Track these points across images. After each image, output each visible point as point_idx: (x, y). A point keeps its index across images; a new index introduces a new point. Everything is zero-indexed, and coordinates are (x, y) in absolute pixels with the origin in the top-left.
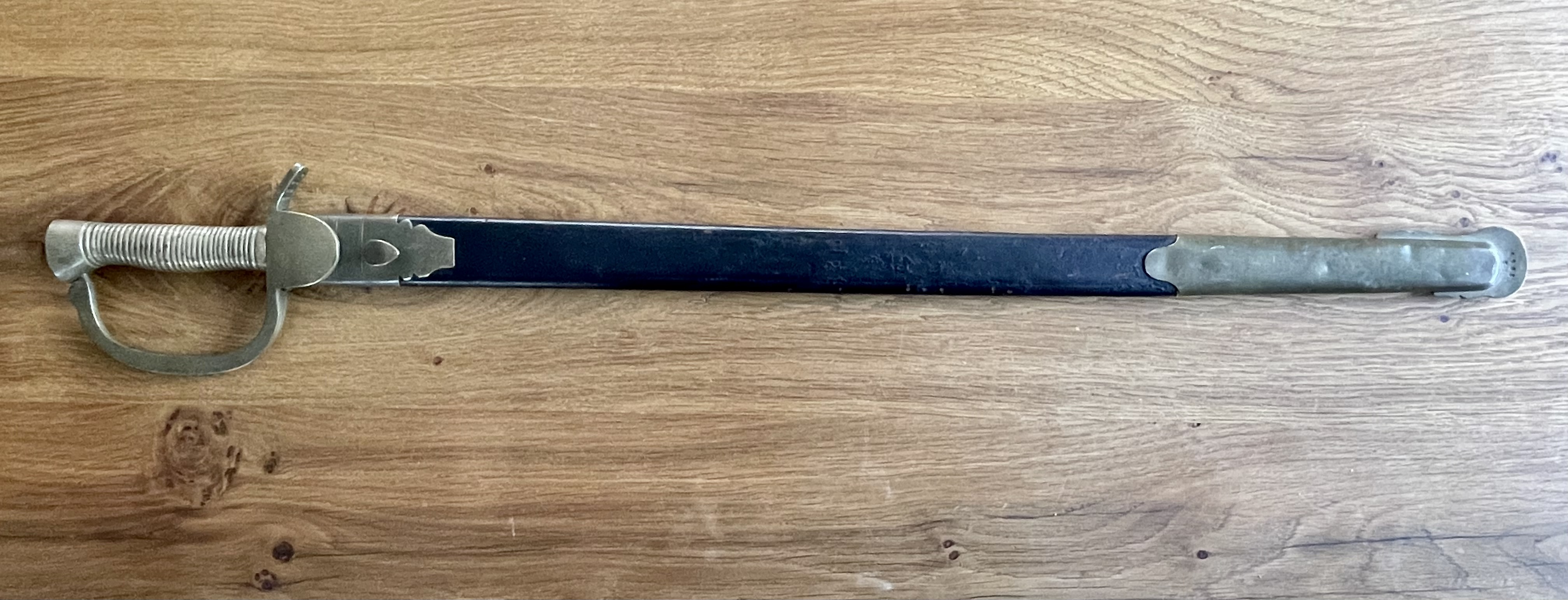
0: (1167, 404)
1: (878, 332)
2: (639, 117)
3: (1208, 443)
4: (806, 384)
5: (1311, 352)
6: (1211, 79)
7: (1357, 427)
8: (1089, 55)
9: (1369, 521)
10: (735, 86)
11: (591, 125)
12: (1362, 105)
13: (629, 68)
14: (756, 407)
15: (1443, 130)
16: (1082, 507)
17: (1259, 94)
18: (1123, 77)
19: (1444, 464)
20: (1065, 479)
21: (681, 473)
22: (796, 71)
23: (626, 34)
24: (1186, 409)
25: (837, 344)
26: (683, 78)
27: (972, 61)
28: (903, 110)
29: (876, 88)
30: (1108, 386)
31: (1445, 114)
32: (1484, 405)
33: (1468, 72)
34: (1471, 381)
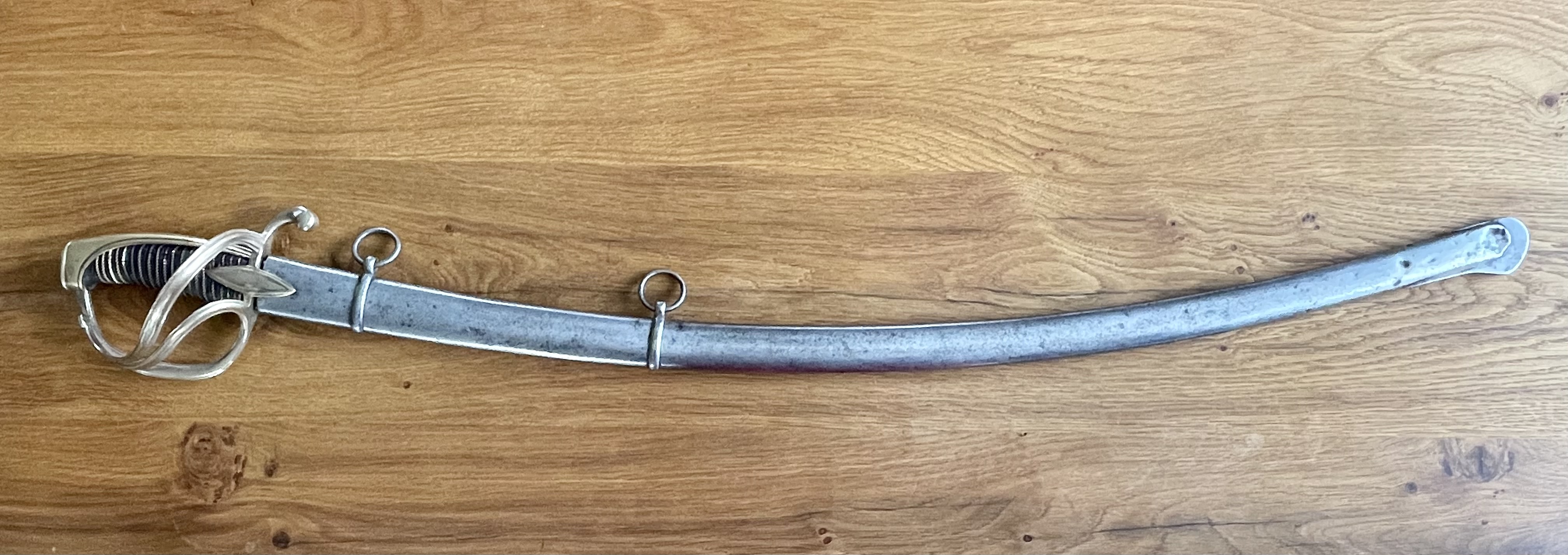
0: (1000, 418)
2: (571, 185)
3: (1034, 449)
4: (707, 403)
6: (1037, 154)
7: (1152, 435)
8: (937, 136)
9: (1162, 511)
10: (649, 161)
11: (532, 193)
12: (1158, 176)
13: (563, 146)
14: (667, 421)
15: (1224, 196)
16: (931, 502)
17: (1075, 167)
18: (967, 153)
19: (1222, 465)
20: (918, 479)
21: (605, 475)
22: (700, 149)
23: (561, 119)
24: (1015, 422)
26: (606, 154)
27: (844, 140)
28: (788, 180)
29: (765, 162)
30: (952, 404)
31: (1226, 183)
32: (1255, 418)
33: (1244, 149)
34: (1245, 398)
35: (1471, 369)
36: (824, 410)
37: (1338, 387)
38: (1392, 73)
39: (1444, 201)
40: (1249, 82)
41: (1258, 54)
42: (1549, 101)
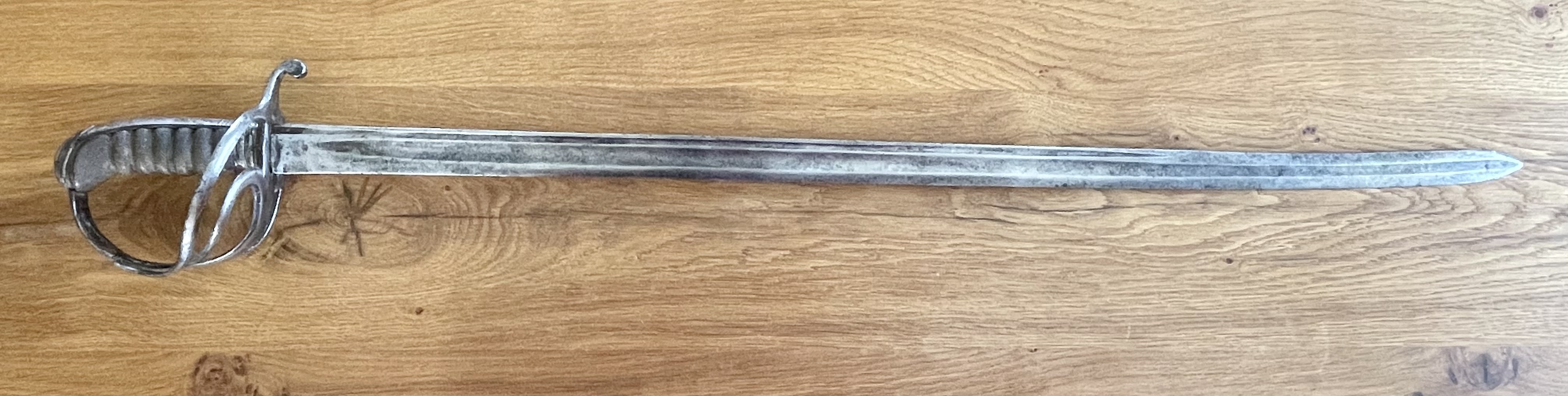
0: (1010, 334)
1: (777, 281)
3: (1045, 364)
5: (1124, 290)
6: (1041, 72)
7: (1161, 349)
8: (943, 54)
10: (660, 83)
12: (1160, 91)
13: (572, 70)
14: (681, 343)
15: (1226, 110)
17: (1079, 83)
18: (971, 71)
19: (1231, 378)
22: (708, 71)
23: (571, 43)
24: (1025, 337)
25: (744, 291)
26: (616, 77)
27: (851, 60)
28: (795, 101)
29: (773, 83)
30: (963, 320)
31: (1228, 98)
32: (1262, 330)
33: (1245, 63)
34: (1251, 310)
35: (1472, 277)
36: (837, 329)
37: (1343, 298)
39: (1440, 112)
42: (1539, 13)
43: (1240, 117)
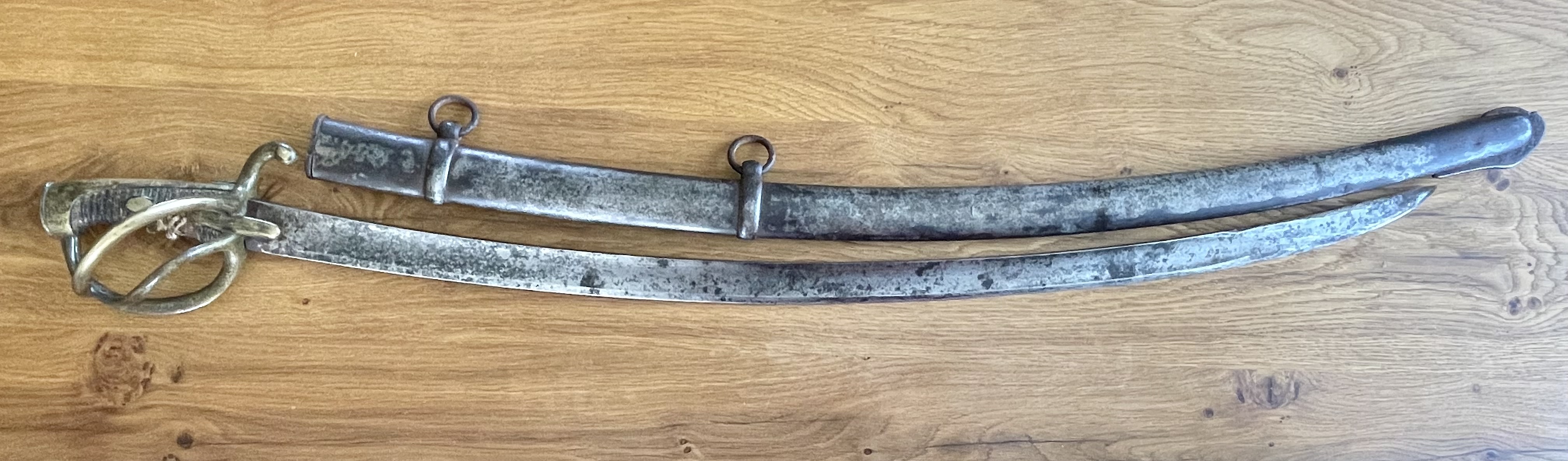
0: (845, 343)
3: (874, 371)
5: (951, 307)
6: (886, 107)
7: (982, 361)
8: (798, 87)
9: (987, 429)
10: (535, 103)
12: (994, 130)
14: (546, 339)
15: (1052, 149)
16: (782, 417)
17: (921, 119)
18: (823, 104)
19: (1042, 389)
20: (771, 396)
21: (486, 387)
22: (581, 94)
23: (454, 62)
24: (860, 347)
27: (714, 89)
28: (659, 124)
29: (641, 107)
30: (803, 329)
31: (1054, 138)
32: (1073, 347)
33: (1071, 108)
34: (1064, 330)
35: (1264, 308)
36: (688, 332)
37: (1146, 322)
38: (1204, 44)
40: (1077, 48)
41: (1086, 24)
42: (1340, 73)
43: (1063, 156)
